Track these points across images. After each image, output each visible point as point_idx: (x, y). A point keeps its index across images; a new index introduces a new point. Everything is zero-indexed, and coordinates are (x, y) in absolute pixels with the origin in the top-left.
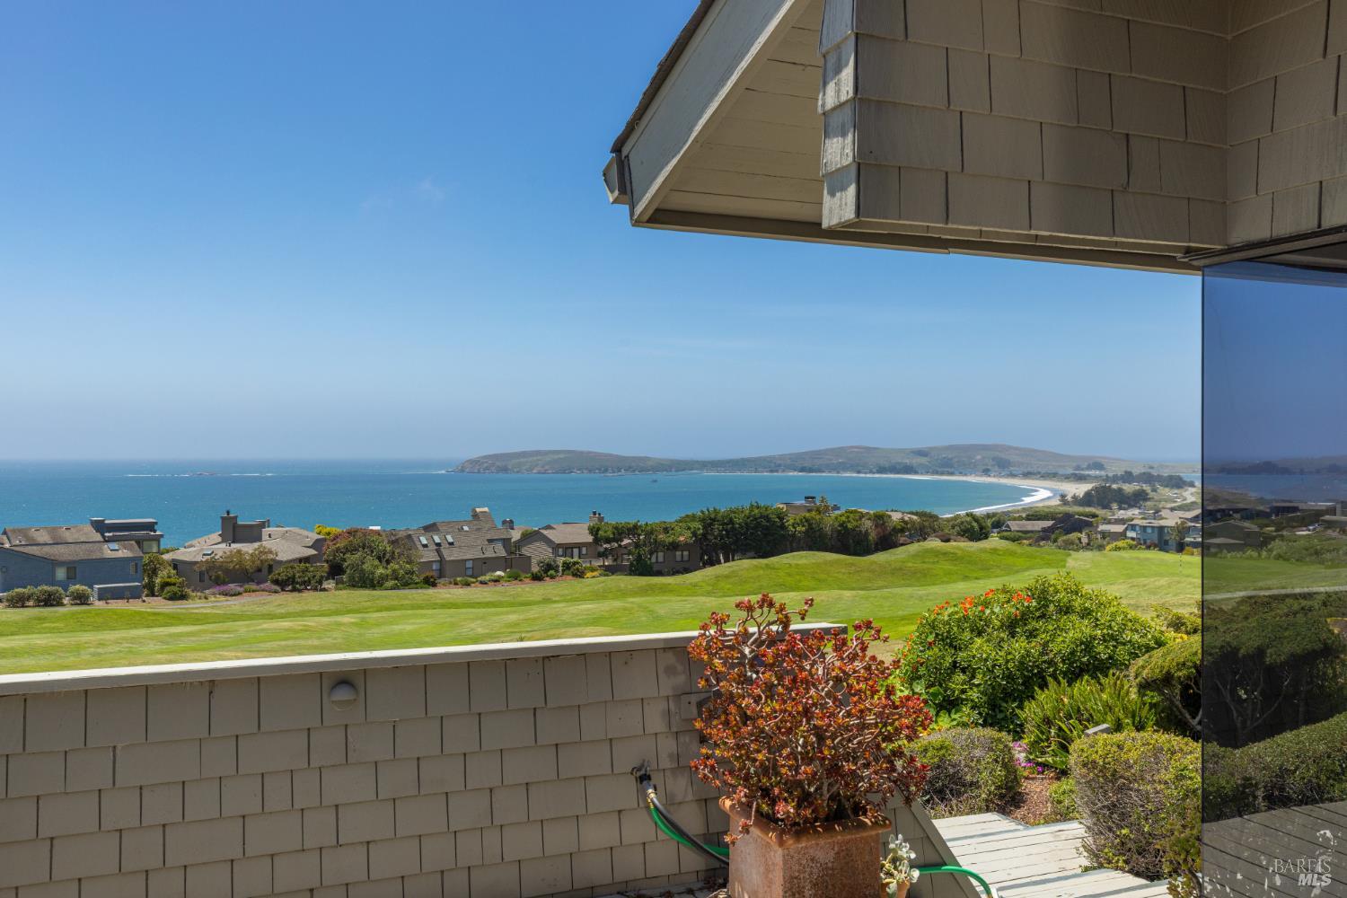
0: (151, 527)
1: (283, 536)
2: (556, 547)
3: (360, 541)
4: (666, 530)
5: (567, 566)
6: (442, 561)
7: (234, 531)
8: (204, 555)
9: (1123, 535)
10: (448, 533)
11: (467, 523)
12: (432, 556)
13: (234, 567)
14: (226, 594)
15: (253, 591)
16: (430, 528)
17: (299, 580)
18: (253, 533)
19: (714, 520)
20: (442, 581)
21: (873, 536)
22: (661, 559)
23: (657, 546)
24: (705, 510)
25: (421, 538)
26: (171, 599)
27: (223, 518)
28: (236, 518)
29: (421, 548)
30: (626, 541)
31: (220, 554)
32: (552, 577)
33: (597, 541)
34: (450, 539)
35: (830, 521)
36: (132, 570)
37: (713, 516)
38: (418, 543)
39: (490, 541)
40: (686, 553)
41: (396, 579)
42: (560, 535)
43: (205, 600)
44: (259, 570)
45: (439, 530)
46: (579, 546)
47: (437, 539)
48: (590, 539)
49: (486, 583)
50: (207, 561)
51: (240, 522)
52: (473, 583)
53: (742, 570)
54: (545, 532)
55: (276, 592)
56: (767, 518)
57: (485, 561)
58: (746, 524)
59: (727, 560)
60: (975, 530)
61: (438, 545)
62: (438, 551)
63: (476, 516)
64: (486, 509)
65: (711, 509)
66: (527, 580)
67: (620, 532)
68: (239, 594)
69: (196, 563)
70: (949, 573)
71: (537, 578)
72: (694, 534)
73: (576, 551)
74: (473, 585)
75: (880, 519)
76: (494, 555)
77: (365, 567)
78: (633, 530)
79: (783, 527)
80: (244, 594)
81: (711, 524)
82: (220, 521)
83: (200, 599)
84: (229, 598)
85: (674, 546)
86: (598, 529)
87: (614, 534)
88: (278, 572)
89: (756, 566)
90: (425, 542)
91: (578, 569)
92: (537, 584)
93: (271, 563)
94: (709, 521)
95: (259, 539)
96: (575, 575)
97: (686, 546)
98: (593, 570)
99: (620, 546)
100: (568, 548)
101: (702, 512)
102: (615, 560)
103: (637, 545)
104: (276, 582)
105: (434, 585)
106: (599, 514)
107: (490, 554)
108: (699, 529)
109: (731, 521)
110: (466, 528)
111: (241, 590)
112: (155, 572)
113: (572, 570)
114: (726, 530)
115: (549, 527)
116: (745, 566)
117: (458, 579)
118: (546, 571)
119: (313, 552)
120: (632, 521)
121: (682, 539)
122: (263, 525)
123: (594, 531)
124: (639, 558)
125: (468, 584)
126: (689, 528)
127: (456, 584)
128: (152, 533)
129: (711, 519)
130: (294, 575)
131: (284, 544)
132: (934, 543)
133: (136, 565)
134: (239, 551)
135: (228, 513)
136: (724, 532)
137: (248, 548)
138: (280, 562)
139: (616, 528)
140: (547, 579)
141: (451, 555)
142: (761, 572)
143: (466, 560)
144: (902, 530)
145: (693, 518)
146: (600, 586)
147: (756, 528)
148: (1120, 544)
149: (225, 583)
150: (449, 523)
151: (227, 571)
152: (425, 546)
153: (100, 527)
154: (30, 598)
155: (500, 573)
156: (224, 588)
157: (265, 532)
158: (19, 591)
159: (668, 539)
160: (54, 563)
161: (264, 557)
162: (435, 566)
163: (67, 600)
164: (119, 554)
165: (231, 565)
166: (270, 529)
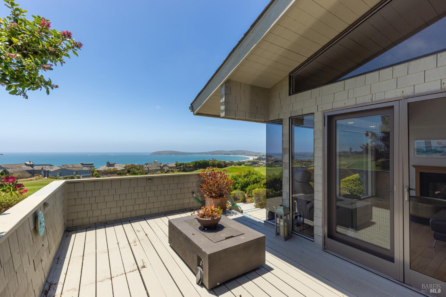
0: (92, 164)
1: (119, 166)
2: (169, 167)
3: (133, 166)
4: (189, 164)
5: (171, 170)
6: (149, 170)
7: (109, 165)
9: (263, 165)
15: (113, 176)
16: (146, 164)
18: (113, 165)
19: (197, 162)
20: (149, 173)
21: (223, 165)
22: (188, 169)
23: (187, 167)
26: (97, 177)
29: (145, 168)
30: (182, 166)
31: (106, 169)
32: (169, 172)
34: (150, 166)
35: (216, 163)
36: (89, 172)
39: (157, 166)
41: (140, 173)
42: (170, 165)
44: (114, 172)
46: (174, 167)
47: (148, 166)
48: (175, 166)
50: (104, 170)
51: (110, 163)
52: (154, 174)
54: (168, 165)
56: (206, 162)
57: (156, 170)
58: (202, 163)
59: (199, 169)
60: (240, 164)
61: (148, 167)
62: (148, 168)
63: (155, 162)
64: (157, 161)
67: (181, 165)
68: (110, 176)
69: (102, 171)
70: (235, 171)
73: (173, 168)
75: (224, 162)
77: (134, 171)
78: (183, 164)
79: (208, 163)
85: (190, 167)
86: (177, 164)
88: (118, 172)
90: (145, 166)
91: (173, 171)
92: (166, 174)
94: (196, 163)
95: (114, 166)
97: (192, 167)
98: (176, 171)
100: (171, 168)
101: (195, 161)
102: (180, 169)
103: (184, 167)
104: (117, 174)
105: (147, 174)
107: (157, 169)
108: (194, 164)
109: (200, 163)
110: (153, 164)
111: (110, 175)
112: (93, 172)
115: (168, 164)
116: (202, 170)
118: (168, 171)
119: (124, 169)
120: (183, 163)
122: (115, 164)
123: (176, 165)
124: (184, 169)
127: (151, 174)
130: (121, 173)
131: (119, 167)
132: (233, 166)
134: (110, 169)
135: (108, 162)
136: (199, 165)
137: (112, 168)
138: (118, 170)
141: (150, 169)
143: (153, 170)
144: (228, 164)
145: (193, 162)
147: (204, 164)
148: (262, 166)
149: (107, 174)
150: (150, 163)
151: (108, 172)
153: (82, 164)
154: (68, 177)
155: (159, 172)
156: (107, 175)
157: (115, 165)
158: (66, 176)
159: (189, 166)
160: (73, 171)
161: (115, 170)
162: (147, 171)
163: (75, 178)
164: (86, 169)
165: (109, 171)
166: (116, 164)
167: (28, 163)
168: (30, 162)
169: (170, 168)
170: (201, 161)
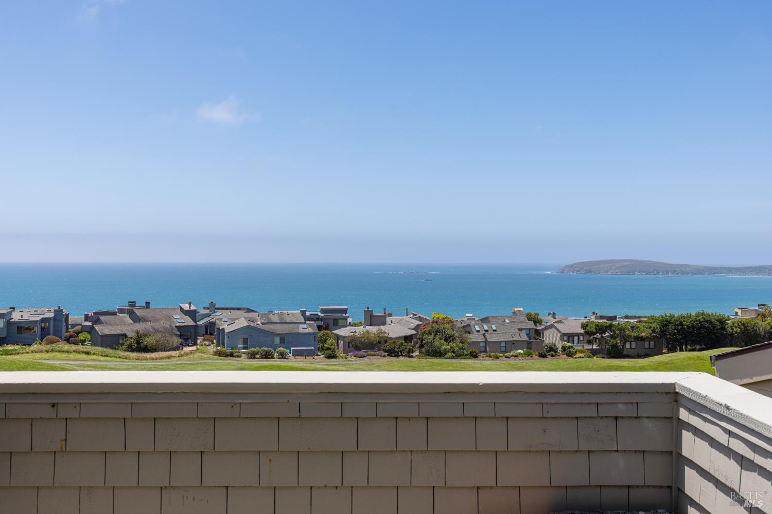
0: (345, 311)
1: (399, 322)
2: (563, 335)
3: (438, 326)
4: (632, 328)
5: (564, 348)
6: (486, 341)
7: (371, 319)
8: (351, 332)
10: (493, 324)
11: (509, 317)
12: (481, 339)
13: (365, 340)
14: (357, 356)
15: (372, 355)
16: (485, 320)
17: (397, 350)
18: (381, 321)
19: (669, 322)
20: (482, 354)
22: (634, 346)
23: (626, 339)
24: (664, 315)
25: (476, 326)
26: (328, 357)
27: (365, 311)
28: (372, 311)
29: (475, 333)
30: (605, 335)
31: (358, 333)
32: (552, 356)
33: (588, 333)
34: (494, 327)
36: (312, 339)
37: (668, 320)
38: (474, 330)
39: (520, 330)
40: (652, 343)
41: (453, 352)
42: (566, 328)
43: (345, 360)
44: (379, 343)
45: (490, 322)
46: (578, 335)
47: (486, 327)
48: (582, 331)
49: (509, 358)
50: (351, 336)
51: (375, 314)
52: (502, 357)
53: (678, 360)
54: (557, 325)
55: (384, 357)
56: (710, 322)
57: (513, 343)
58: (693, 325)
61: (487, 331)
62: (484, 335)
63: (514, 313)
64: (521, 309)
65: (668, 315)
66: (536, 357)
67: (602, 328)
68: (364, 357)
69: (346, 337)
71: (542, 356)
72: (654, 331)
73: (576, 338)
74: (500, 358)
76: (520, 339)
77: (435, 344)
78: (610, 327)
79: (723, 328)
80: (367, 357)
81: (666, 325)
82: (363, 312)
83: (343, 358)
84: (358, 359)
85: (639, 339)
86: (587, 326)
87: (596, 329)
88: (388, 346)
89: (690, 357)
90: (478, 329)
91: (570, 351)
92: (542, 360)
93: (386, 339)
94: (665, 323)
95: (384, 324)
96: (568, 355)
98: (581, 352)
99: (602, 337)
100: (569, 337)
101: (662, 316)
102: (598, 346)
103: (613, 337)
104: (385, 351)
105: (476, 357)
106: (596, 314)
107: (517, 338)
108: (657, 328)
109: (681, 324)
110: (507, 321)
111: (365, 354)
112: (326, 341)
113: (566, 352)
114: (677, 330)
115: (562, 321)
116: (681, 357)
117: (492, 354)
118: (549, 352)
119: (413, 332)
120: (609, 321)
121: (643, 334)
122: (390, 315)
123: (584, 326)
124: (613, 346)
125: (497, 358)
126: (650, 327)
127: (490, 357)
128: (344, 315)
129: (667, 321)
130: (395, 347)
131: (398, 327)
133: (315, 337)
134: (367, 332)
135: (368, 308)
136: (676, 331)
137: (373, 329)
138: (391, 339)
139: (597, 325)
140: (549, 356)
141: (491, 338)
142: (692, 362)
143: (502, 342)
145: (656, 319)
146: (576, 364)
147: (700, 328)
149: (358, 350)
150: (497, 317)
151: (360, 343)
152: (478, 331)
153: (304, 314)
154: (257, 353)
155: (520, 351)
156: (357, 353)
157: (388, 319)
158: (252, 349)
159: (634, 334)
160: (274, 334)
161: (382, 335)
162: (482, 345)
163: (276, 355)
164: (307, 331)
165: (363, 339)
166: (393, 318)
167: (186, 307)
168: (190, 304)
169: (565, 338)
170: (690, 316)
